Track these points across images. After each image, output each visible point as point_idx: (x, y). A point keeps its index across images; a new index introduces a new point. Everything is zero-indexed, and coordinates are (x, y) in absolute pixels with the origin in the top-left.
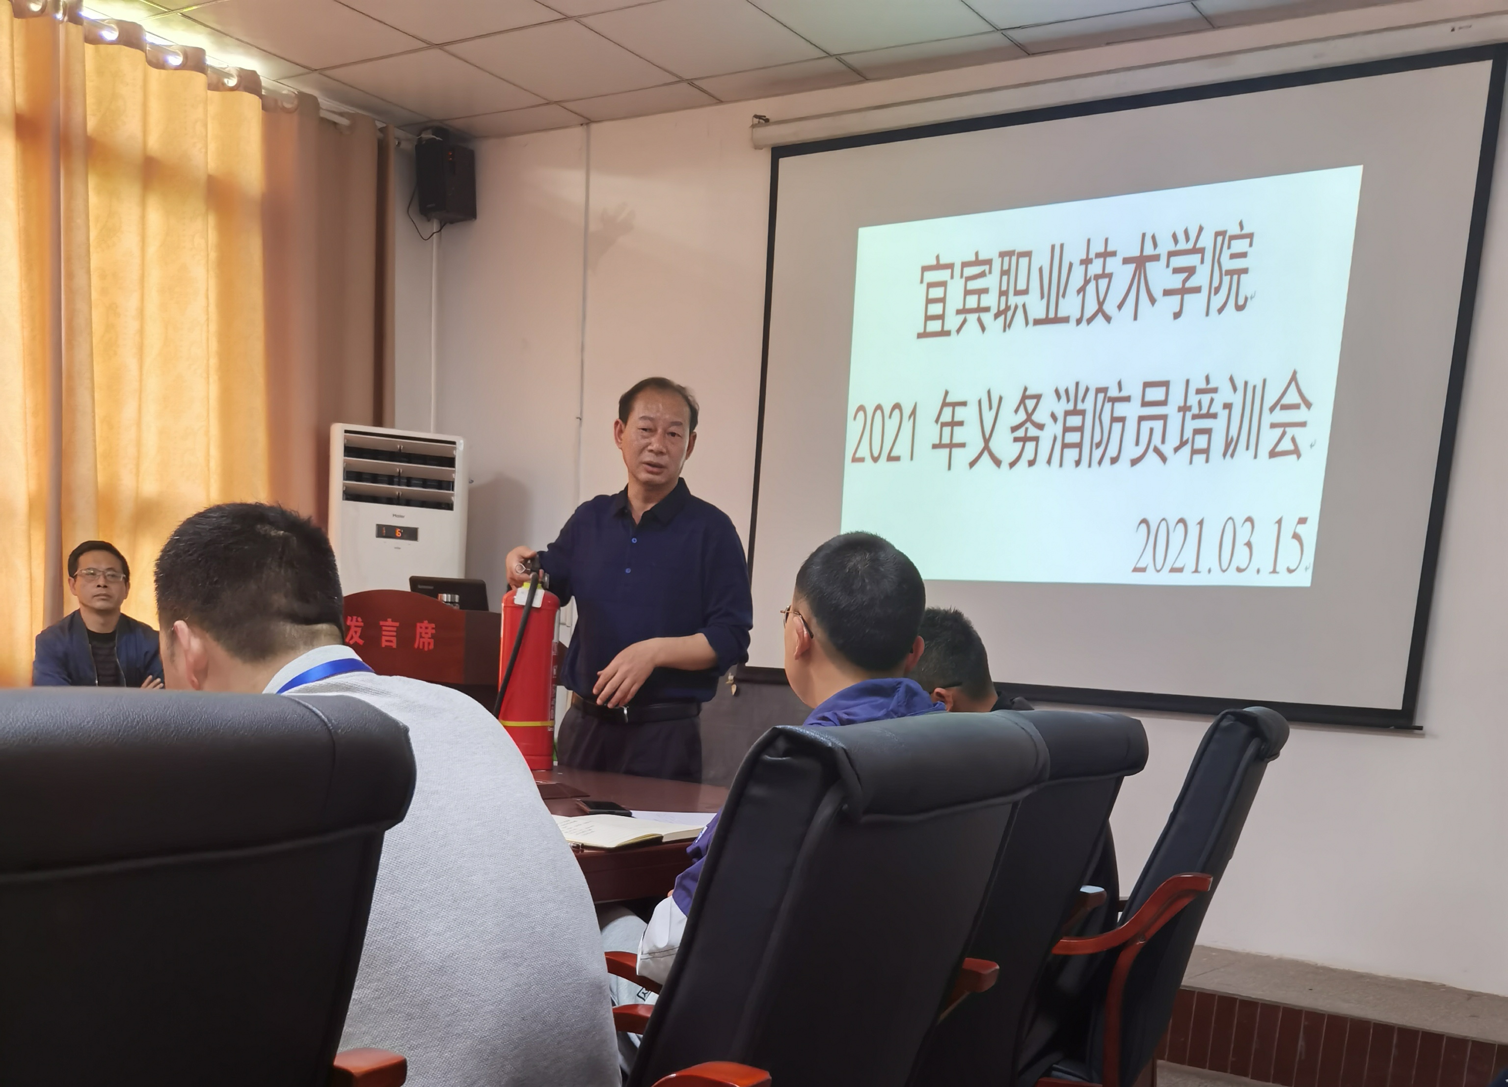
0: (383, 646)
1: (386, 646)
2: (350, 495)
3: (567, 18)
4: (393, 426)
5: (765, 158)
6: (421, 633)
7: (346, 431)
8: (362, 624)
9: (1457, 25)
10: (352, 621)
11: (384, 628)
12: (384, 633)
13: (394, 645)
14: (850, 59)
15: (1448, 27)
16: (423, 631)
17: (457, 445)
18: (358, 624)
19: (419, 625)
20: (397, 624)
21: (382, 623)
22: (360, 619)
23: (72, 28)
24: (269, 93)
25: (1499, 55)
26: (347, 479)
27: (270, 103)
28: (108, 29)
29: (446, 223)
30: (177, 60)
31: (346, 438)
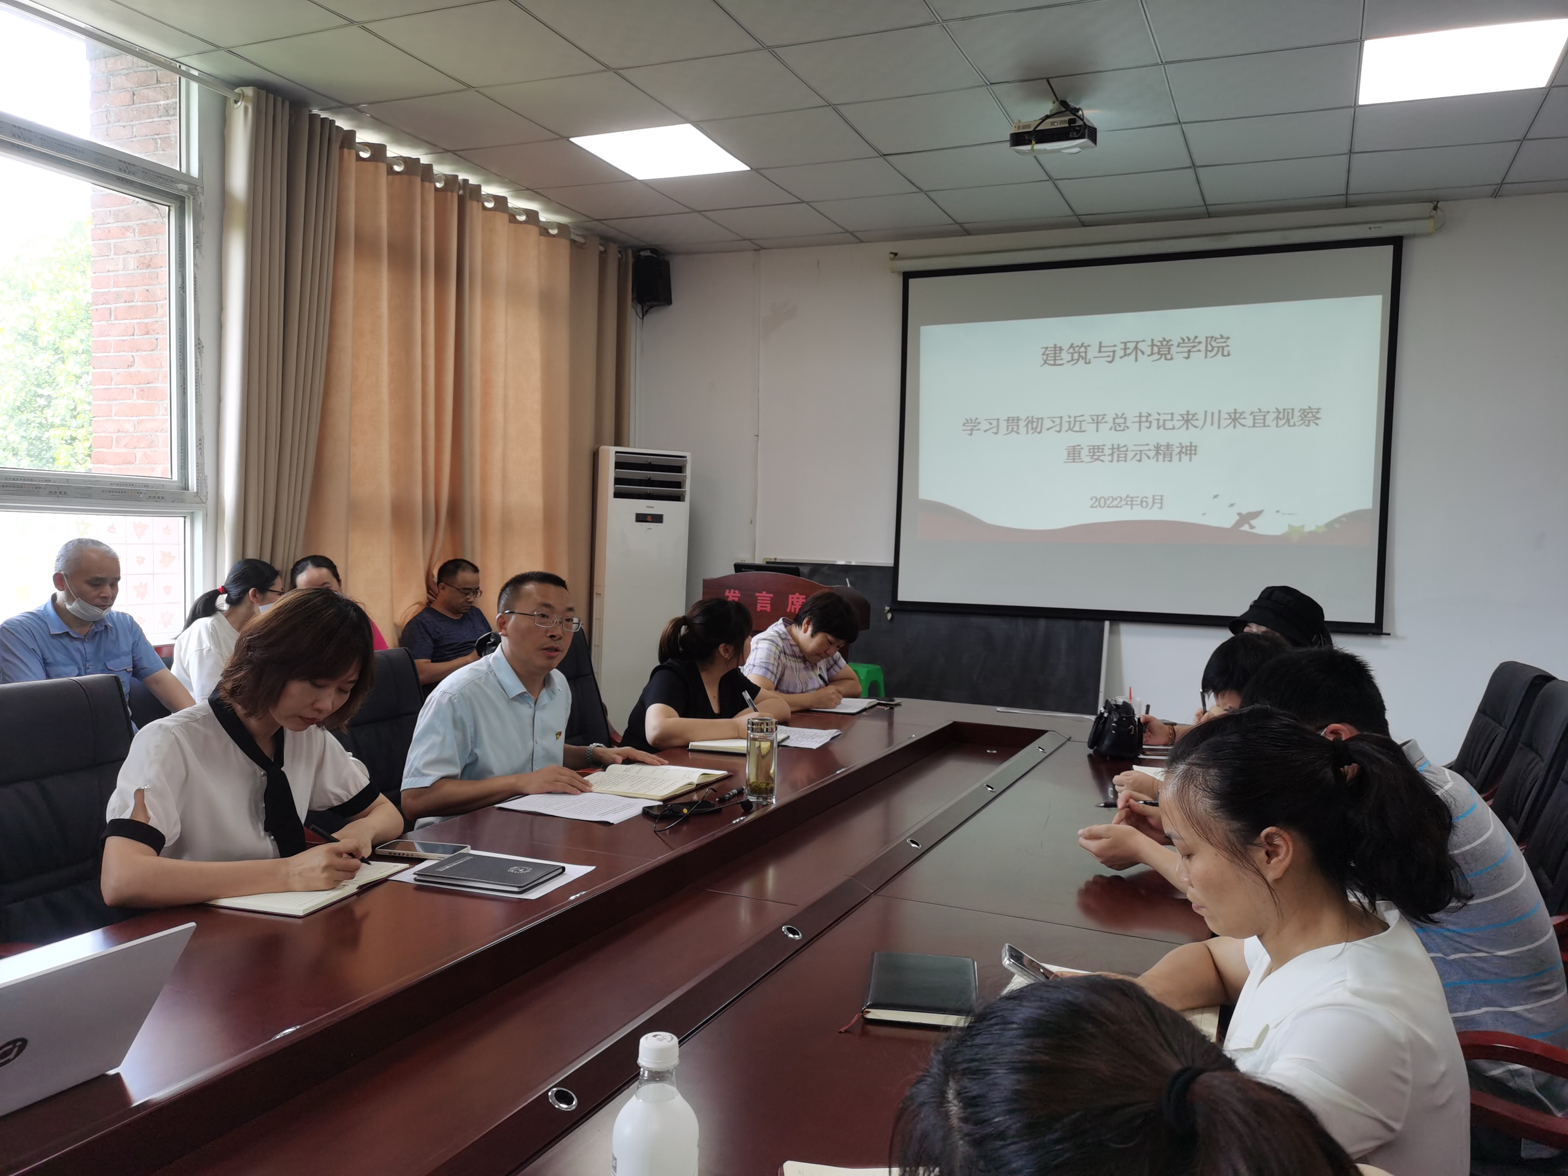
0: (758, 610)
1: (761, 610)
2: (617, 495)
3: (802, 202)
4: (628, 446)
5: (900, 280)
6: (792, 602)
7: (617, 452)
8: (739, 595)
9: (1372, 226)
10: (730, 592)
11: (759, 598)
12: (759, 601)
13: (768, 609)
14: (966, 226)
15: (1365, 226)
16: (795, 601)
17: (688, 458)
18: (734, 595)
19: (790, 596)
20: (771, 595)
21: (757, 594)
22: (737, 592)
23: (475, 204)
24: (573, 237)
25: (1397, 243)
26: (615, 484)
27: (573, 242)
28: (488, 201)
29: (651, 307)
30: (522, 218)
31: (616, 457)
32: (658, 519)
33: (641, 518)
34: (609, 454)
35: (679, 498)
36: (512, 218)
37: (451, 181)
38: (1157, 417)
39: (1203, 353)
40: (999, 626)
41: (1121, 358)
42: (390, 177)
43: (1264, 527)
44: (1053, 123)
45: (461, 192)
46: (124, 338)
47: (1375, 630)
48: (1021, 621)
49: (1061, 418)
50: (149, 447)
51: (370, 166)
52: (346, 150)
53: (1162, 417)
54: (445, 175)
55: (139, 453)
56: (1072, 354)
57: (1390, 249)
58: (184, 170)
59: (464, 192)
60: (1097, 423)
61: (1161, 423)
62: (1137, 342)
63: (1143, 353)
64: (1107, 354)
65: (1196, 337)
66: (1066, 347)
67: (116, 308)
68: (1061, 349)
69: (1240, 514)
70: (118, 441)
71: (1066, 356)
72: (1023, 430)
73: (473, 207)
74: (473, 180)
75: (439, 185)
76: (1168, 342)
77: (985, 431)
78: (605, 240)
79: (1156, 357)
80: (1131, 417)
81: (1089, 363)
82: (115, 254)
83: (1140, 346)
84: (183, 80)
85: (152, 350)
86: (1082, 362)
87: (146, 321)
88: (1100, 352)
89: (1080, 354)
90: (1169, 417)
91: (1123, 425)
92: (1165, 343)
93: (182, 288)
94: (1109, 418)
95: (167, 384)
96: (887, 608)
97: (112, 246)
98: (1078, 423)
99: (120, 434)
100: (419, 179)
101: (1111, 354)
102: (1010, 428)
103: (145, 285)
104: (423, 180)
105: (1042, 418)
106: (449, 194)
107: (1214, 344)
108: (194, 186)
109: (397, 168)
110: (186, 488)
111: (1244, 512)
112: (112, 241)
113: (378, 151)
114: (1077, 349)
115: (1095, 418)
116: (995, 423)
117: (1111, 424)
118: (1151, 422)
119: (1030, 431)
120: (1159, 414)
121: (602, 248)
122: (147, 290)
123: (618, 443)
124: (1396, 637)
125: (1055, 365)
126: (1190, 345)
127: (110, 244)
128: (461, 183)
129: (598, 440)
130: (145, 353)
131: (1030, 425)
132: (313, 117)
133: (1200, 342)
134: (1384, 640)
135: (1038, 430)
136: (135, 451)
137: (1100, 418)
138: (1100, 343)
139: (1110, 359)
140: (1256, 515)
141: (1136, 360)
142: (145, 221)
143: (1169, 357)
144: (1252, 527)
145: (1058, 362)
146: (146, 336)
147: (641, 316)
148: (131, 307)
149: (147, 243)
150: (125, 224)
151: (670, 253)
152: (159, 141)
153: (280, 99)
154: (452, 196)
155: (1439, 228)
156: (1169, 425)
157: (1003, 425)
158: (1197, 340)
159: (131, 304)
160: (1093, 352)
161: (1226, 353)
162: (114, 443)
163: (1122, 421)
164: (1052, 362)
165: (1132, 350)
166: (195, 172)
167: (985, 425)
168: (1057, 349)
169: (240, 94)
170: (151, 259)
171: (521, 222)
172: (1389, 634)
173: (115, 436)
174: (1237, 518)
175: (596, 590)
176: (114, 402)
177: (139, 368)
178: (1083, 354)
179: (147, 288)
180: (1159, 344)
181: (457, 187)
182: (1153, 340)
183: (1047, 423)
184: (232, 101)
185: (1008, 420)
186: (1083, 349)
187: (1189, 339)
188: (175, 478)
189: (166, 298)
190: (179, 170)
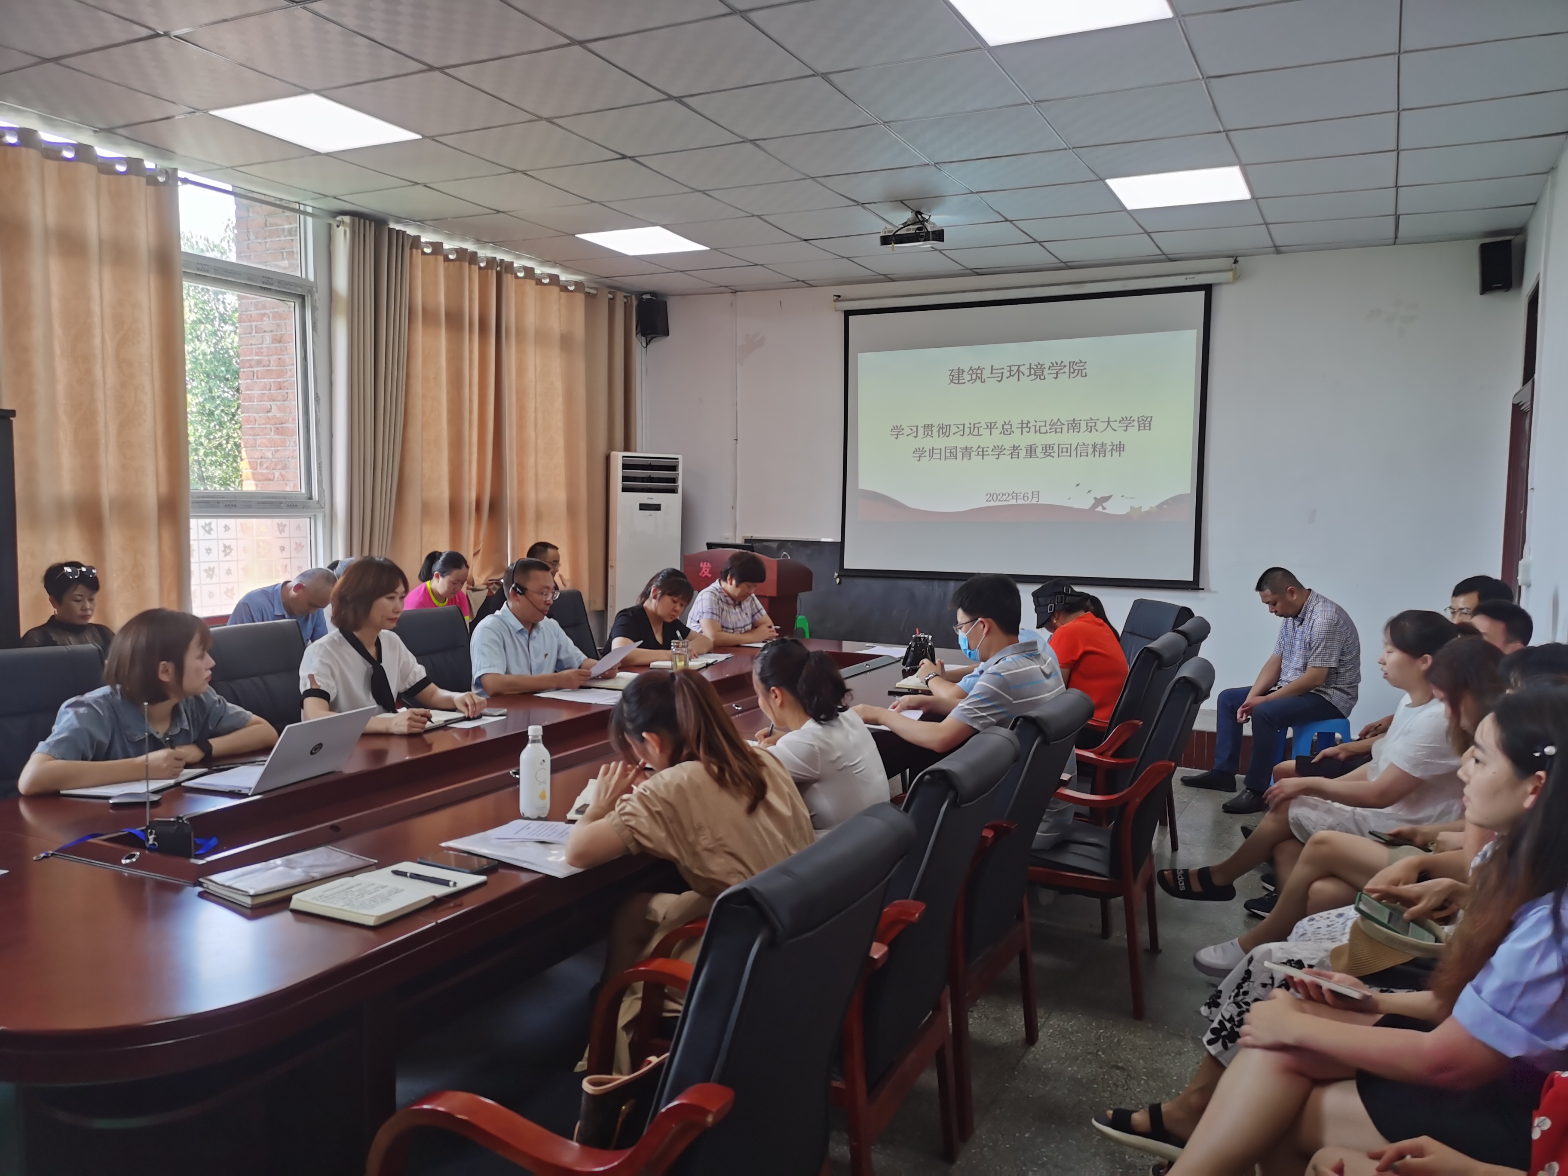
2: (625, 489)
3: (757, 265)
4: (635, 451)
5: (842, 317)
7: (623, 457)
9: (1188, 276)
14: (889, 276)
15: (1184, 277)
17: (680, 460)
23: (509, 276)
24: (587, 290)
25: (1208, 289)
26: (623, 481)
27: (588, 294)
28: (520, 272)
29: (654, 337)
30: (546, 281)
31: (623, 460)
32: (657, 507)
33: (643, 507)
34: (618, 458)
35: (673, 491)
36: (539, 282)
37: (491, 262)
38: (1035, 424)
39: (1068, 374)
40: (920, 587)
41: (1008, 378)
42: (446, 263)
43: (1113, 508)
44: (908, 230)
45: (499, 269)
46: (264, 392)
47: (1193, 587)
48: (936, 583)
49: (964, 425)
50: (283, 469)
51: (432, 258)
52: (414, 250)
53: (1038, 424)
54: (487, 258)
55: (277, 474)
56: (972, 375)
57: (1202, 294)
58: (304, 276)
59: (501, 269)
60: (991, 429)
61: (1038, 428)
62: (1019, 366)
63: (1024, 374)
64: (997, 375)
65: (1062, 362)
66: (966, 370)
67: (257, 371)
68: (963, 371)
69: (1095, 498)
70: (261, 465)
71: (967, 377)
72: (935, 434)
73: (508, 279)
74: (507, 258)
75: (482, 265)
76: (1042, 365)
77: (908, 435)
78: (614, 289)
79: (1033, 377)
80: (1016, 425)
81: (984, 382)
82: (256, 332)
83: (1021, 368)
84: (302, 217)
85: (284, 401)
86: (978, 381)
87: (279, 380)
88: (992, 373)
89: (977, 375)
90: (1043, 424)
91: (1009, 430)
92: (1039, 367)
93: (305, 358)
94: (999, 425)
95: (295, 422)
96: (836, 574)
97: (254, 327)
98: (976, 429)
99: (263, 460)
100: (467, 264)
101: (1000, 375)
102: (926, 433)
103: (277, 354)
104: (470, 264)
105: (950, 425)
106: (490, 271)
107: (1075, 367)
108: (311, 289)
109: (451, 257)
110: (311, 498)
111: (1099, 497)
112: (254, 324)
113: (437, 248)
114: (975, 371)
115: (989, 424)
116: (915, 429)
117: (1000, 429)
118: (1030, 428)
119: (941, 435)
120: (1036, 422)
121: (610, 296)
122: (280, 359)
123: (627, 448)
124: (1209, 591)
125: (958, 383)
126: (1057, 368)
127: (252, 325)
128: (499, 261)
129: (611, 447)
130: (279, 403)
131: (941, 430)
132: (390, 230)
133: (1065, 366)
134: (1201, 594)
135: (947, 434)
136: (274, 471)
137: (993, 425)
138: (992, 366)
139: (999, 379)
140: (1107, 499)
141: (1019, 380)
142: (276, 310)
143: (1042, 377)
144: (1104, 508)
145: (961, 381)
146: (279, 391)
147: (645, 345)
148: (268, 370)
149: (278, 325)
150: (263, 312)
151: (666, 295)
152: (285, 254)
153: (368, 222)
154: (492, 273)
155: (1237, 278)
156: (1043, 430)
157: (921, 430)
158: (1063, 364)
159: (269, 368)
160: (986, 373)
161: (1084, 375)
162: (259, 466)
163: (1009, 427)
164: (957, 381)
165: (1016, 372)
166: (311, 277)
167: (907, 431)
168: (960, 372)
169: (340, 222)
170: (281, 337)
171: (545, 284)
172: (1203, 589)
173: (259, 461)
174: (1094, 501)
175: (610, 563)
176: (258, 437)
177: (275, 412)
178: (979, 375)
179: (280, 357)
180: (1035, 367)
181: (496, 265)
182: (1030, 364)
183: (954, 429)
184: (335, 225)
185: (924, 427)
186: (979, 371)
187: (1057, 364)
188: (303, 491)
189: (293, 365)
190: (299, 275)
